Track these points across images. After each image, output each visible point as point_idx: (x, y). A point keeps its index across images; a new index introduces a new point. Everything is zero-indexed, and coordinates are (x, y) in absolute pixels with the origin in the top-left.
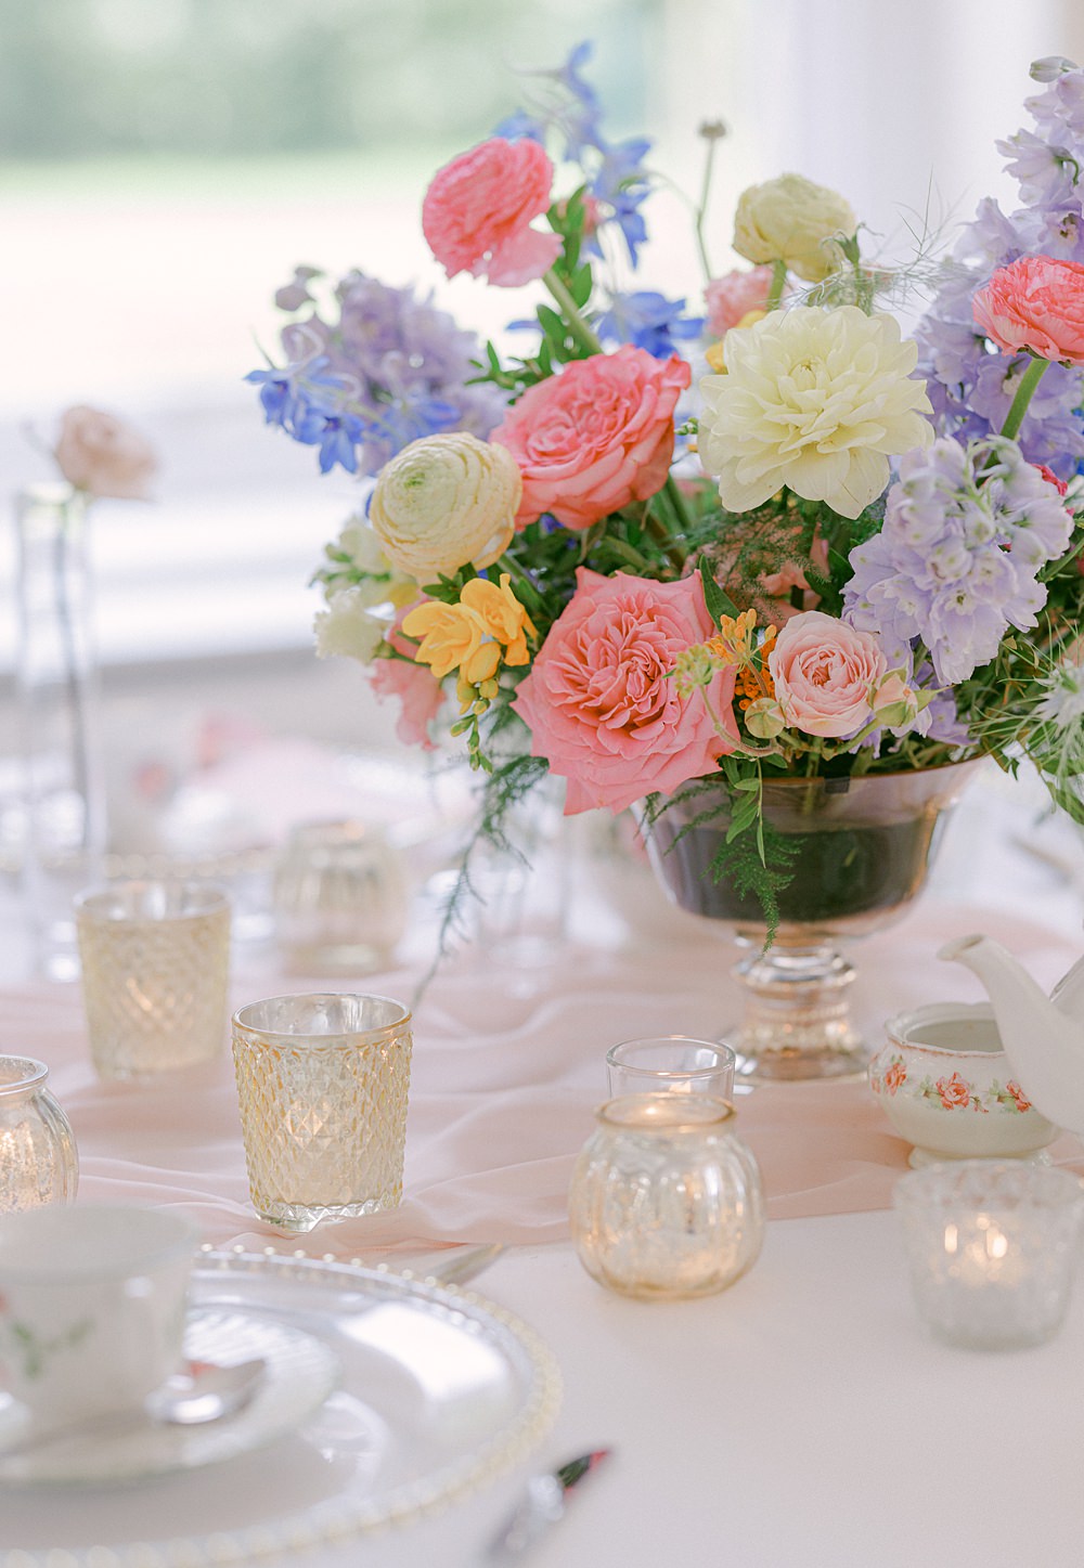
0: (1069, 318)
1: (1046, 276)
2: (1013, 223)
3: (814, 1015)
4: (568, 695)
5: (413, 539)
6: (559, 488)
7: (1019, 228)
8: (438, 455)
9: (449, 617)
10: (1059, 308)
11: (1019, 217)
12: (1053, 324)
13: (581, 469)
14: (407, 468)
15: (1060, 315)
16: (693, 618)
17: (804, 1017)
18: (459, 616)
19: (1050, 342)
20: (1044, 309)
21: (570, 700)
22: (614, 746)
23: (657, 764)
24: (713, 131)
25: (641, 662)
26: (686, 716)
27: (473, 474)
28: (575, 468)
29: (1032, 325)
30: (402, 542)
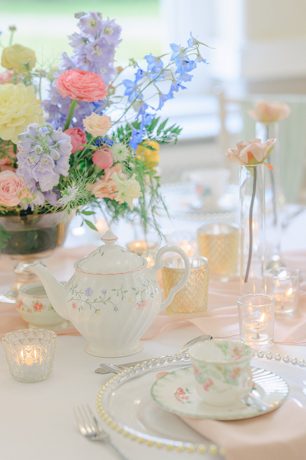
0: (77, 88)
2: (71, 59)
7: (73, 60)
10: (74, 85)
11: (73, 57)
12: (72, 89)
15: (74, 87)
19: (72, 94)
20: (70, 85)
24: (12, 29)
29: (67, 89)
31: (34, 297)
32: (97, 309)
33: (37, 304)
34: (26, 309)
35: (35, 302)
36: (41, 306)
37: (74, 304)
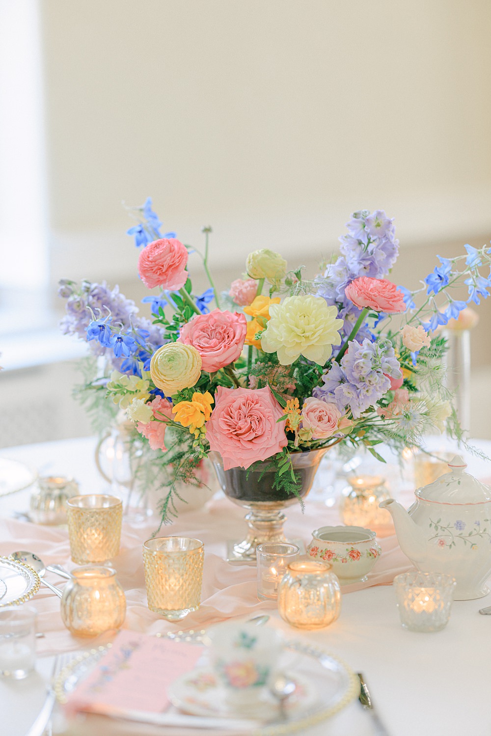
0: (385, 297)
1: (374, 284)
3: (275, 533)
4: (230, 430)
5: (172, 379)
6: (217, 359)
8: (177, 350)
9: (188, 406)
10: (382, 294)
13: (224, 352)
14: (167, 355)
16: (270, 402)
17: (271, 534)
18: (192, 406)
20: (377, 294)
21: (231, 431)
22: (249, 446)
23: (263, 451)
24: (207, 230)
25: (256, 417)
26: (273, 434)
27: (191, 356)
28: (222, 352)
29: (372, 300)
30: (168, 381)
31: (348, 544)
32: (473, 543)
33: (352, 551)
34: (339, 559)
35: (350, 550)
36: (358, 553)
37: (442, 540)
